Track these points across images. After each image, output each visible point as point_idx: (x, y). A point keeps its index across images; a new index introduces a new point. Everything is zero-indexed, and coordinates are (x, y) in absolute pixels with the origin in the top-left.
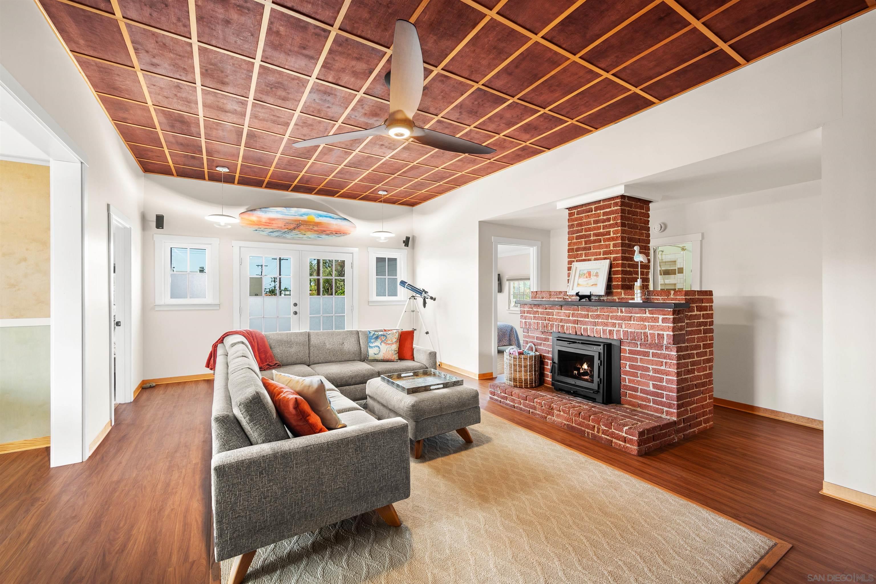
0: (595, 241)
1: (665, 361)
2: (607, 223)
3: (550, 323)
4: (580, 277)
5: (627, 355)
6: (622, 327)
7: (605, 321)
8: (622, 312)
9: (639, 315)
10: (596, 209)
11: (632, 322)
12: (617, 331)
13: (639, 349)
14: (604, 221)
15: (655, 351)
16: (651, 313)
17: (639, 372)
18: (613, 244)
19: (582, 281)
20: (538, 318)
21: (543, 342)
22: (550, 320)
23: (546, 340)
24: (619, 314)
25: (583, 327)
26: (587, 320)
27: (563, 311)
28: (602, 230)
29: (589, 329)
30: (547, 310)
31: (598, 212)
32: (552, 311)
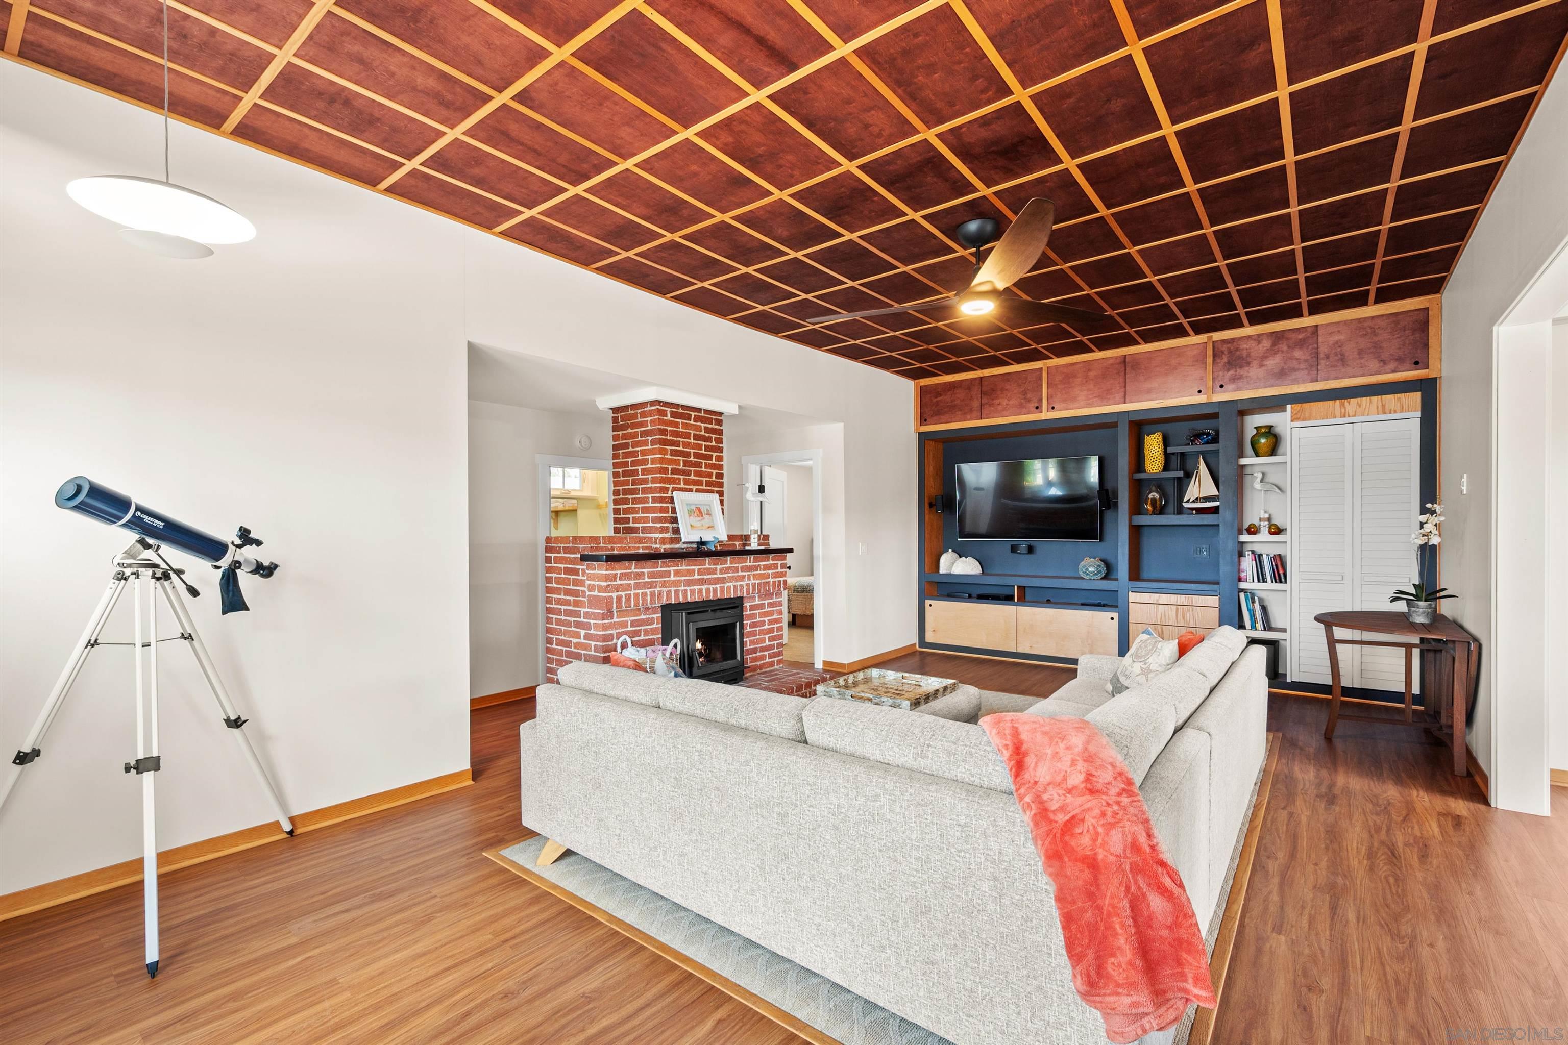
0: (695, 465)
1: (774, 609)
2: (708, 444)
3: (665, 590)
4: (691, 513)
5: (748, 612)
7: (735, 574)
8: (750, 561)
9: (758, 563)
10: (697, 419)
11: (759, 572)
12: (746, 585)
13: (759, 602)
14: (705, 439)
15: (769, 601)
16: (772, 559)
17: (757, 629)
18: (716, 473)
19: (695, 520)
20: (644, 585)
21: (643, 628)
22: (664, 584)
23: (650, 622)
24: (748, 564)
25: (711, 587)
26: (715, 576)
27: (684, 568)
28: (703, 452)
29: (719, 589)
30: (659, 569)
31: (698, 424)
32: (668, 569)
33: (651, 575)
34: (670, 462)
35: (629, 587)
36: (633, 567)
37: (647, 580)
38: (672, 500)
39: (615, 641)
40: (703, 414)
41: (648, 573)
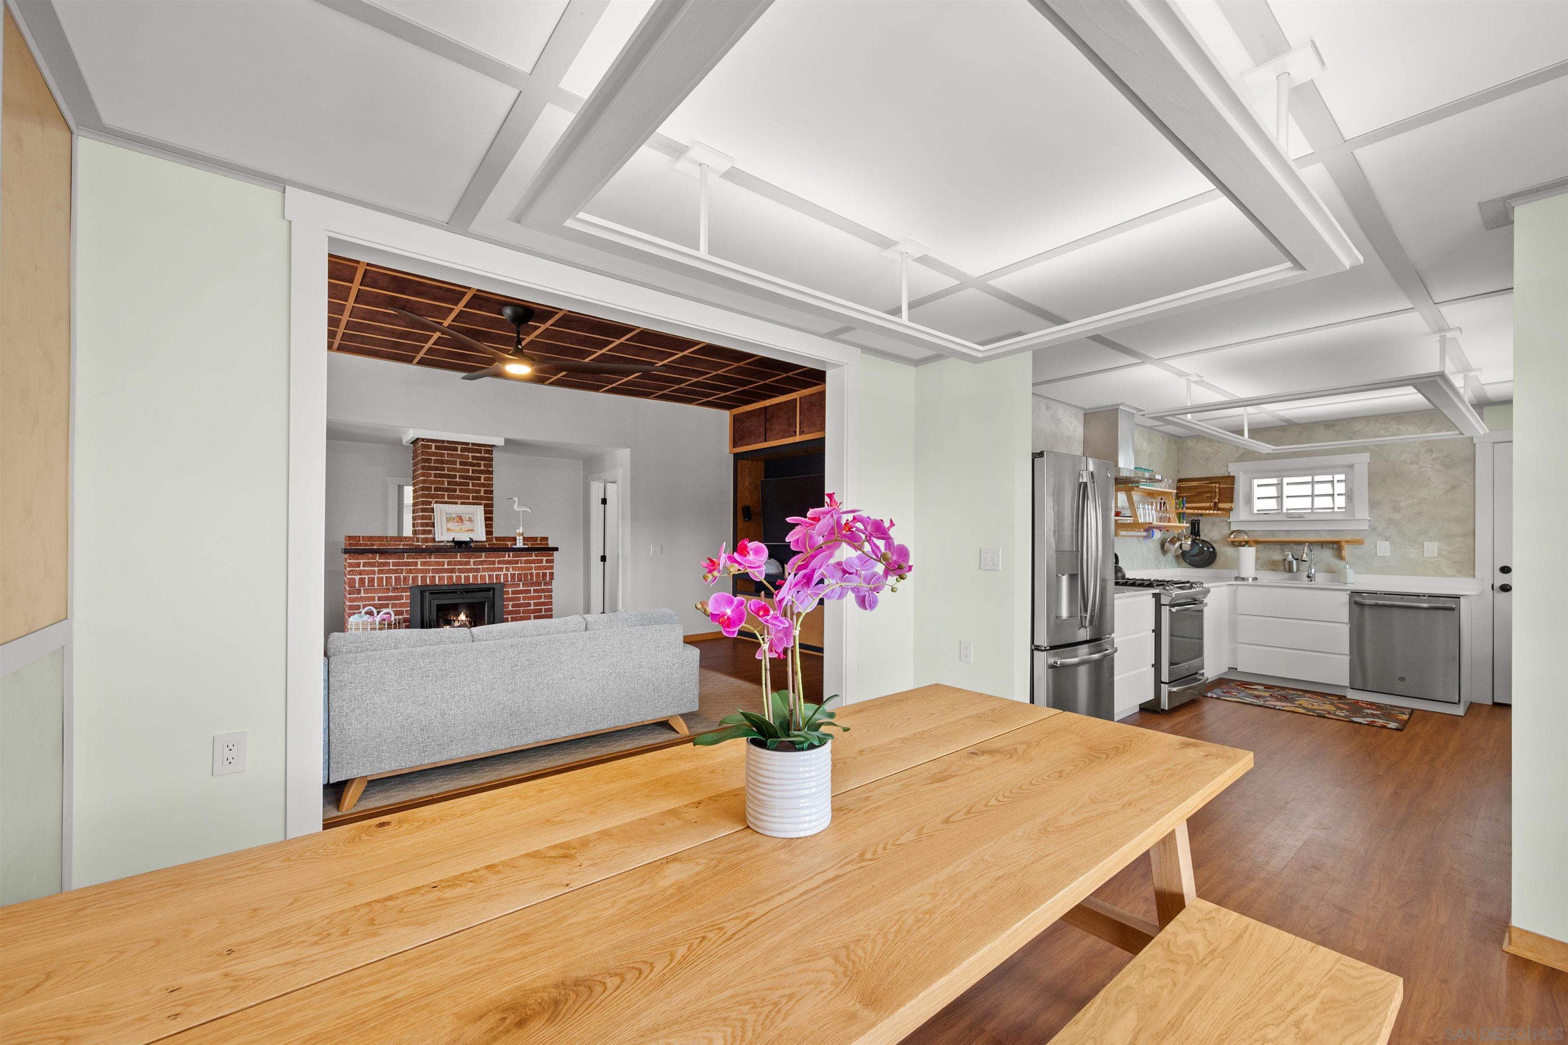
0: (461, 484)
1: (543, 594)
2: (476, 468)
3: (411, 575)
4: (448, 520)
5: (510, 596)
6: (509, 571)
7: (491, 566)
8: (509, 556)
9: (525, 558)
10: (463, 450)
11: (519, 565)
12: (504, 574)
13: (521, 588)
14: (472, 465)
15: (535, 588)
16: (536, 556)
17: (521, 609)
18: (485, 490)
19: (451, 525)
20: (389, 571)
21: (391, 602)
22: (410, 571)
23: (401, 598)
24: (507, 558)
25: (463, 575)
26: (468, 567)
27: (433, 560)
28: (470, 474)
29: (471, 576)
30: (405, 560)
31: (466, 453)
32: (416, 560)
33: (395, 564)
34: (432, 482)
35: (373, 572)
36: (377, 558)
37: (391, 567)
38: (432, 510)
39: (361, 610)
40: (470, 446)
41: (393, 562)
